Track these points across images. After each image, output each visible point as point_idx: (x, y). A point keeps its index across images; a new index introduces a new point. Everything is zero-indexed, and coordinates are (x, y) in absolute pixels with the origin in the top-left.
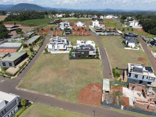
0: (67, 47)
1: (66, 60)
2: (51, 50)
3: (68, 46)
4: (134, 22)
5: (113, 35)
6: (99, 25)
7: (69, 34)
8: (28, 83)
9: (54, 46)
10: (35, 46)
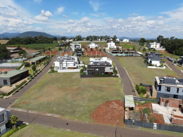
1: (76, 79)
2: (58, 68)
3: (78, 65)
4: (155, 44)
5: (132, 56)
6: (115, 47)
7: (80, 55)
8: (25, 103)
9: (62, 64)
10: (39, 65)
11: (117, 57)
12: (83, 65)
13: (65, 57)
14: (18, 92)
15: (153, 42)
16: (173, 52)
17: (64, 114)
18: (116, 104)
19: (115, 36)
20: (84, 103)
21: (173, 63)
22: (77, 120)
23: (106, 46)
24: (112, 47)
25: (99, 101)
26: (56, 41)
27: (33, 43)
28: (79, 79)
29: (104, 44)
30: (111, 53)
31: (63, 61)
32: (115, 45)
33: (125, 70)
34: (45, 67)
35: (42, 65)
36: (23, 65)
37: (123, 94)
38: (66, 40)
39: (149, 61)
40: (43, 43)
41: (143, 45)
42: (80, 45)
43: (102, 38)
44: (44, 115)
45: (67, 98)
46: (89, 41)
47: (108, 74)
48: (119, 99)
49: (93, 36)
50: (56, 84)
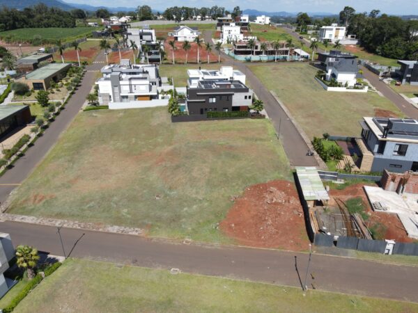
0: (160, 91)
2: (108, 98)
3: (160, 89)
4: (334, 28)
5: (285, 60)
6: (241, 37)
7: (158, 60)
8: (38, 199)
9: (119, 86)
10: (54, 90)
11: (249, 65)
12: (172, 88)
13: (122, 66)
14: (13, 169)
15: (330, 25)
16: (377, 50)
17: (152, 225)
18: (278, 192)
19: (237, 9)
20: (197, 193)
21: (380, 78)
22: (190, 240)
23: (219, 35)
24: (233, 37)
25: (234, 184)
26: (82, 20)
27: (22, 27)
28: (169, 125)
29: (212, 30)
30: (232, 54)
31: (120, 79)
32: (241, 33)
33: (277, 98)
34: (73, 96)
35: (64, 89)
36: (10, 92)
37: (289, 164)
38: (108, 17)
39: (329, 74)
40: (48, 26)
41: (306, 33)
42: (153, 32)
43: (203, 13)
44: (101, 230)
45: (151, 179)
46: (172, 22)
47: (240, 112)
48: (282, 176)
49: (183, 8)
50: (112, 142)
